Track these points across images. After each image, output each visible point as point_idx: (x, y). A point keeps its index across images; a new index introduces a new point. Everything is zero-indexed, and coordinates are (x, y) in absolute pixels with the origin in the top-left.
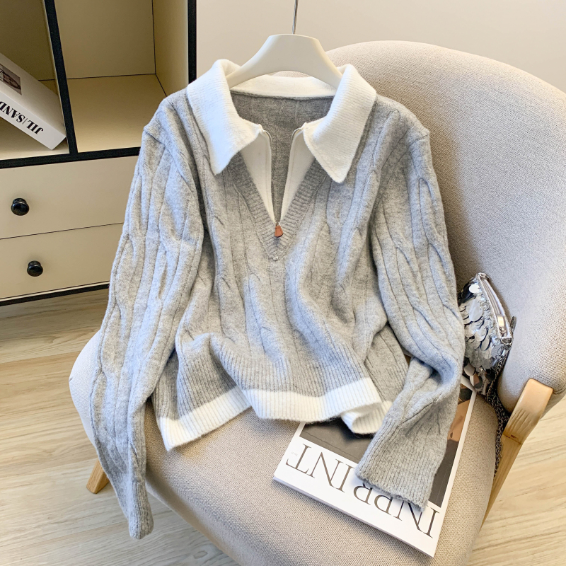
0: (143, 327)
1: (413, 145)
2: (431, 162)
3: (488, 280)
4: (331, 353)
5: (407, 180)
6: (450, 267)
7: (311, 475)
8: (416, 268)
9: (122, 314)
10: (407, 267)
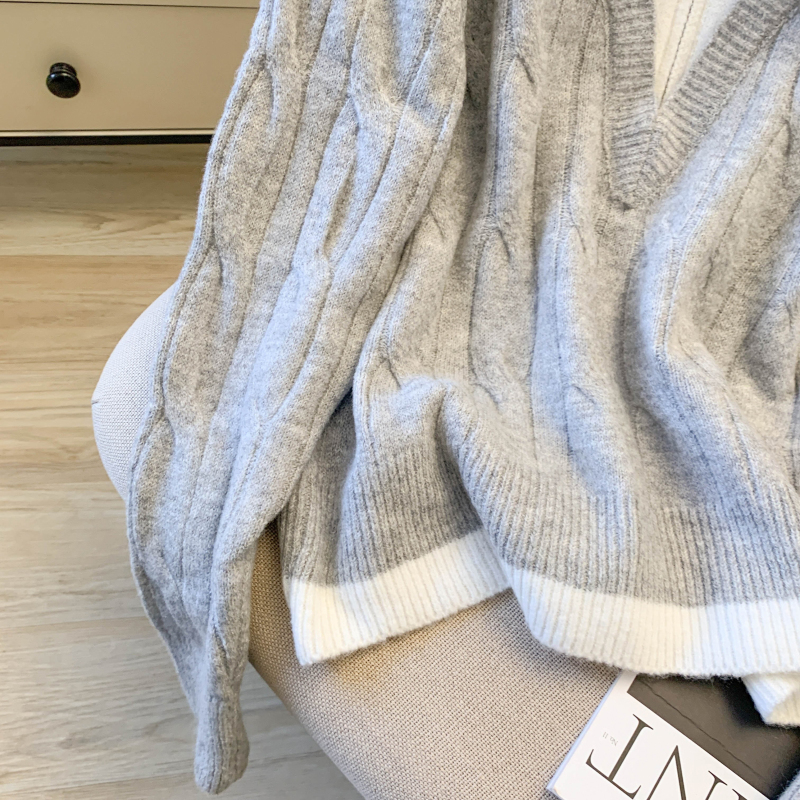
4: (742, 502)
9: (225, 274)
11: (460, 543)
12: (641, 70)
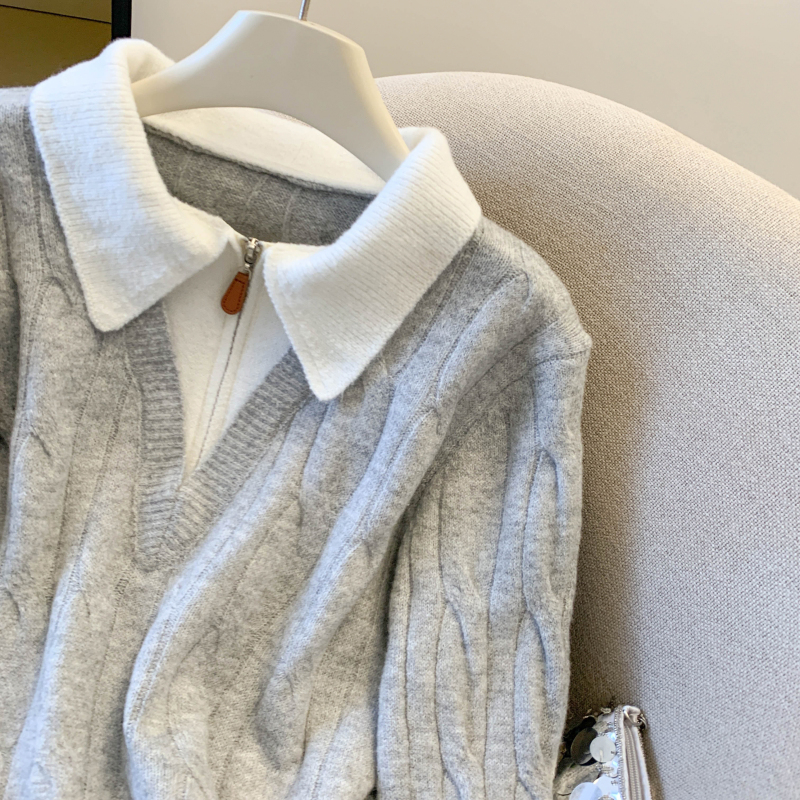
1: (543, 367)
2: (577, 417)
3: (643, 729)
5: (511, 439)
6: (561, 681)
8: (479, 662)
10: (459, 657)
12: (172, 443)
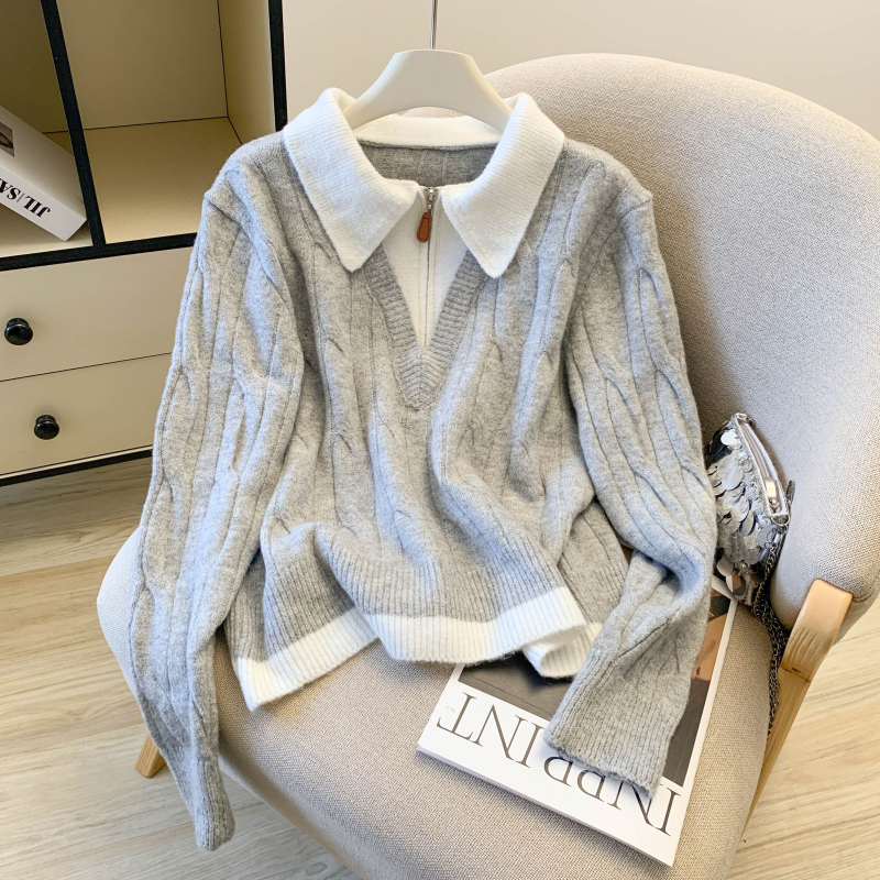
0: (209, 516)
1: (627, 217)
2: (656, 243)
3: (751, 424)
4: (504, 551)
5: (619, 272)
6: (691, 406)
7: (477, 742)
8: (637, 409)
9: (174, 494)
10: (623, 408)
11: (343, 618)
12: (407, 333)
